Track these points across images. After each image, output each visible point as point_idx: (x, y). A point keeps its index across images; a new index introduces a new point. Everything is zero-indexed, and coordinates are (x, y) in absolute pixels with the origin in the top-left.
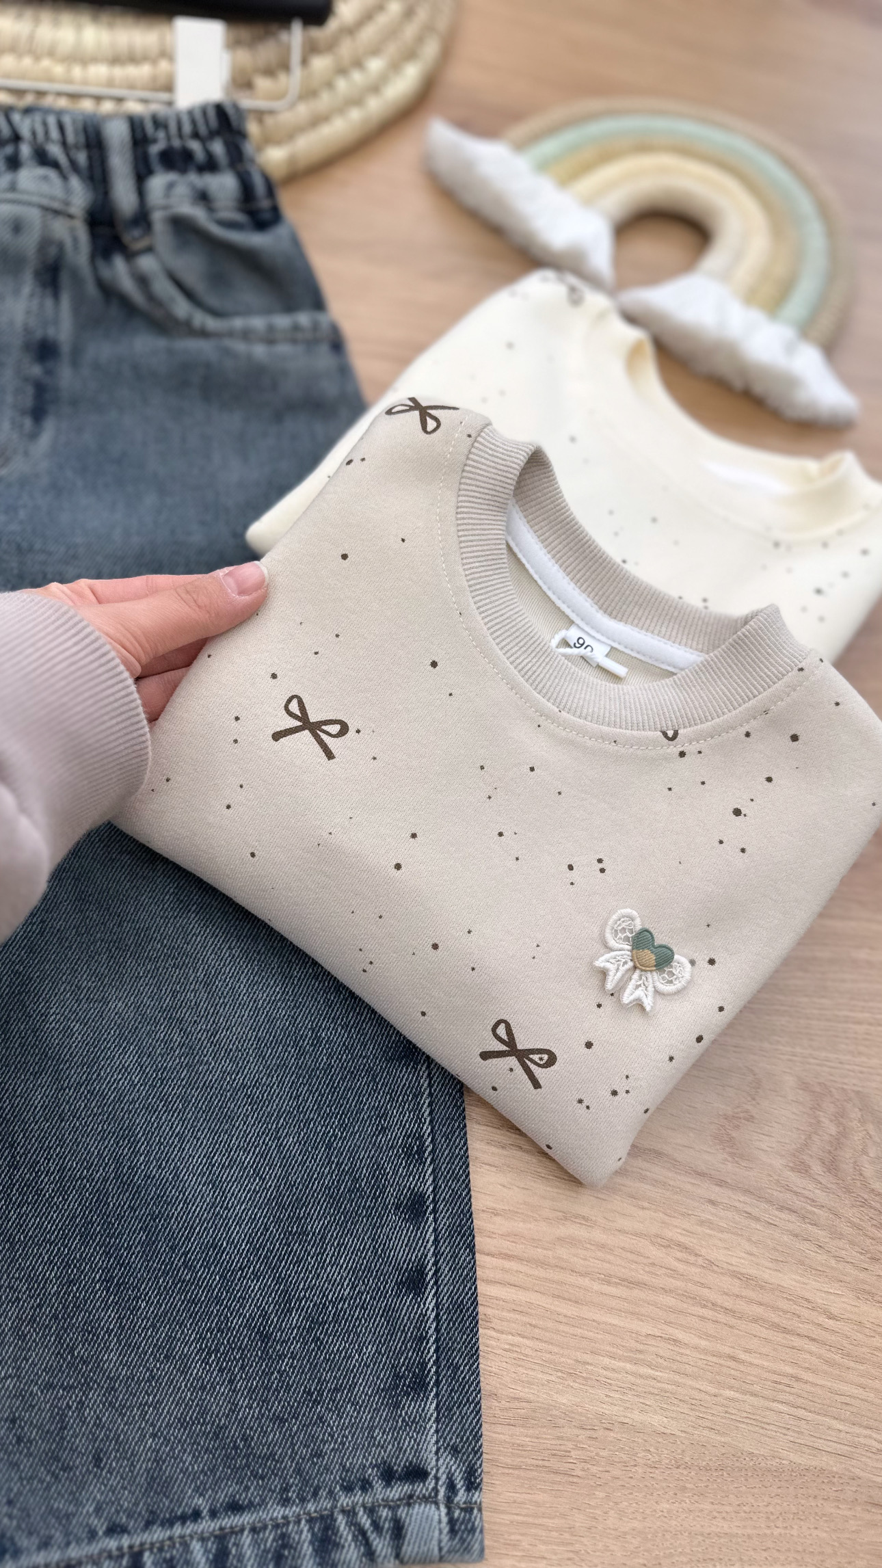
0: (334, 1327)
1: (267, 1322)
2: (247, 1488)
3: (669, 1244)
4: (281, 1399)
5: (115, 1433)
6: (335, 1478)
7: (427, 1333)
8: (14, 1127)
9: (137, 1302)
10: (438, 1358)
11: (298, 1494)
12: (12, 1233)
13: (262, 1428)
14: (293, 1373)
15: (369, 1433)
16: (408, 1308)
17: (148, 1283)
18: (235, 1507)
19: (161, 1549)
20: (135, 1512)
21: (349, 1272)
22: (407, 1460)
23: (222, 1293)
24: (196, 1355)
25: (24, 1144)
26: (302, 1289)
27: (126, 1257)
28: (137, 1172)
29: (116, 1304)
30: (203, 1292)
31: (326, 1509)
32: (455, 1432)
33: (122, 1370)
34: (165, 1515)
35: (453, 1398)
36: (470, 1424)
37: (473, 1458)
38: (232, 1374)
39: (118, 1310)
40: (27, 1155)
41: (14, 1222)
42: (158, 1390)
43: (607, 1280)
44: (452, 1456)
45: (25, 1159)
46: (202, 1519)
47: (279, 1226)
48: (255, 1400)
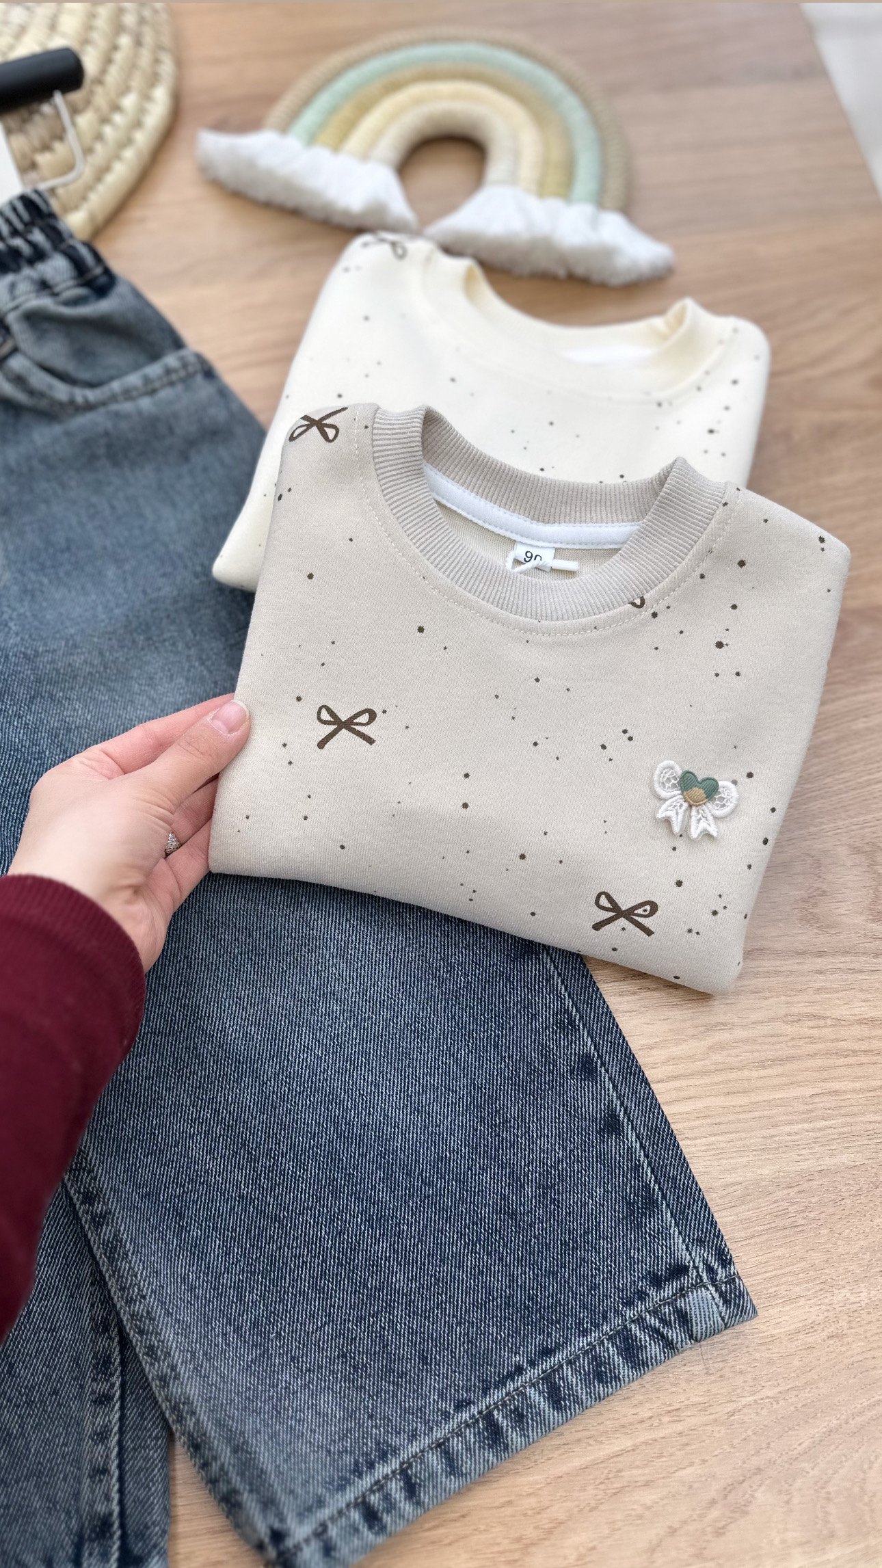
0: (563, 1185)
1: (509, 1203)
2: (550, 1335)
3: (798, 1019)
4: (546, 1258)
5: (428, 1334)
6: (615, 1299)
7: (639, 1161)
8: (239, 1129)
9: (400, 1227)
10: (656, 1177)
11: (591, 1323)
12: (276, 1214)
13: (541, 1285)
14: (546, 1233)
15: (627, 1256)
16: (616, 1148)
17: (401, 1209)
18: (547, 1352)
19: (504, 1405)
20: (471, 1386)
21: (556, 1138)
22: (666, 1264)
23: (463, 1194)
24: (464, 1250)
25: (253, 1140)
26: (525, 1165)
27: (375, 1196)
28: (353, 1125)
29: (383, 1235)
30: (448, 1199)
31: (618, 1325)
32: (694, 1228)
33: (412, 1284)
34: (495, 1379)
35: (681, 1203)
36: (704, 1217)
37: (717, 1242)
38: (499, 1253)
39: (387, 1239)
40: (260, 1148)
41: (273, 1204)
42: (446, 1288)
43: (762, 1065)
44: (700, 1247)
45: (259, 1151)
46: (526, 1370)
47: (484, 1123)
48: (526, 1266)
